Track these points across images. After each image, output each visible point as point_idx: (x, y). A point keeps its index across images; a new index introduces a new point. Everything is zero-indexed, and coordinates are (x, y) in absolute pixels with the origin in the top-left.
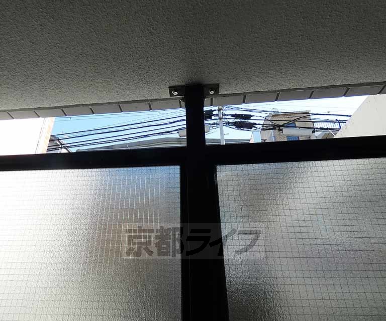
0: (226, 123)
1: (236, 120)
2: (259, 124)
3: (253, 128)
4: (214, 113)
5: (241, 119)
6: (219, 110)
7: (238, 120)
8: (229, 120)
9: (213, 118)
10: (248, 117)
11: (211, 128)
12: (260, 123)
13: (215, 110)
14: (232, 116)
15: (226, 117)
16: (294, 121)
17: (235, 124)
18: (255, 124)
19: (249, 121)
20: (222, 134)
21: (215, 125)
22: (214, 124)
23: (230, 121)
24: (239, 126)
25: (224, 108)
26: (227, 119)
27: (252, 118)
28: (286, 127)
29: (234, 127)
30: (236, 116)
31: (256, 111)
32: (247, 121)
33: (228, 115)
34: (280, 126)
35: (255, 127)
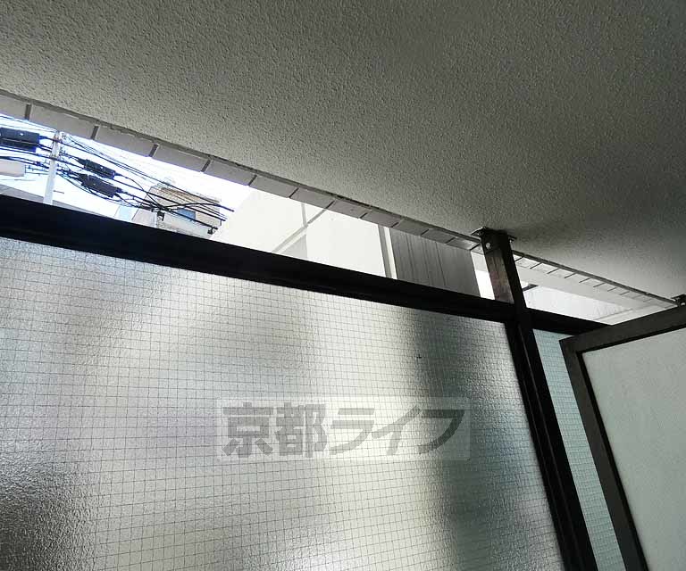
0: (64, 171)
1: (85, 172)
2: (126, 193)
3: (115, 197)
4: (42, 142)
5: (95, 171)
6: (55, 141)
7: (89, 173)
8: (70, 167)
9: (38, 151)
10: (110, 174)
11: (28, 170)
12: (129, 192)
13: (46, 138)
14: (80, 161)
15: (66, 159)
16: (185, 205)
17: (82, 178)
18: (120, 190)
19: (110, 181)
20: (50, 189)
21: (41, 168)
22: (38, 164)
23: (74, 169)
24: (88, 183)
25: (67, 141)
26: (66, 162)
27: (116, 178)
28: (172, 212)
29: (79, 183)
30: (88, 165)
31: (127, 168)
32: (106, 179)
33: (71, 157)
34: (160, 207)
35: (118, 196)
